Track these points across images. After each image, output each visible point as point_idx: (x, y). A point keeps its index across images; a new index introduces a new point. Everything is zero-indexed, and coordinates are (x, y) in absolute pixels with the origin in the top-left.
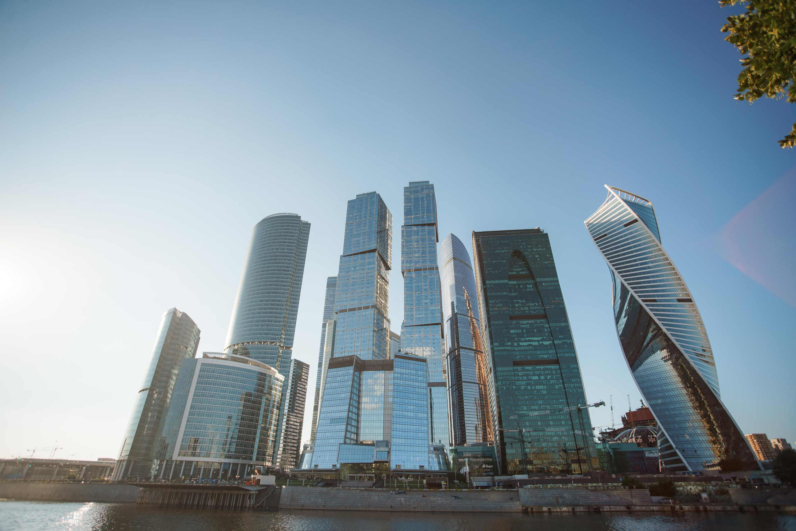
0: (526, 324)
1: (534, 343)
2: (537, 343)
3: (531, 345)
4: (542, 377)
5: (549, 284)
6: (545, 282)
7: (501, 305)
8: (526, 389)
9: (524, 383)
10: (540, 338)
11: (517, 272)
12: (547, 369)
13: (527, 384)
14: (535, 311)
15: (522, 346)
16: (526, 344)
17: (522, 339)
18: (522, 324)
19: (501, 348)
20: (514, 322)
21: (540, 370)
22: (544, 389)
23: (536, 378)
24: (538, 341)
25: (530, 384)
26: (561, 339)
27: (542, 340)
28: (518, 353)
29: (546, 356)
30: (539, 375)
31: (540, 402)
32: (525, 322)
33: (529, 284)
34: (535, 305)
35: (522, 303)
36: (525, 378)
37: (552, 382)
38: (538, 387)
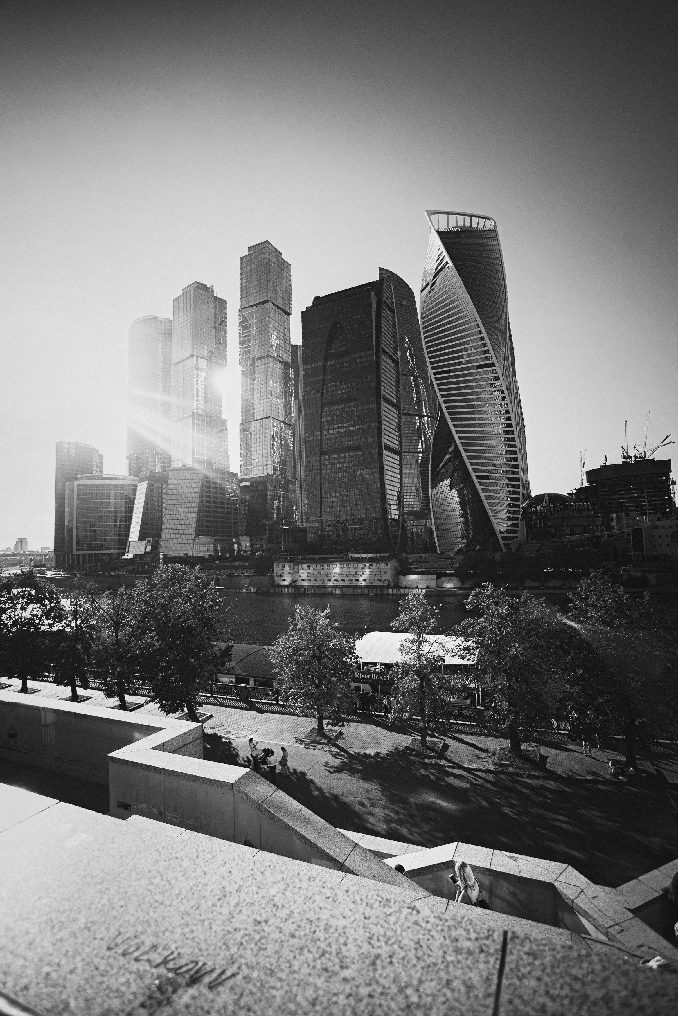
0: (337, 410)
1: (341, 430)
2: (344, 430)
3: (339, 432)
4: (346, 465)
5: (363, 360)
6: (360, 357)
7: (314, 392)
8: (330, 477)
9: (328, 472)
10: (347, 424)
11: (336, 349)
12: (351, 456)
13: (331, 473)
14: (346, 393)
15: (330, 434)
16: (334, 431)
17: (331, 427)
18: (334, 410)
19: (311, 439)
20: (326, 410)
21: (345, 457)
22: (346, 476)
23: (340, 466)
24: (346, 427)
25: (335, 473)
26: (367, 423)
27: (350, 426)
28: (326, 442)
29: (351, 443)
30: (343, 463)
31: (341, 489)
32: (335, 408)
33: (347, 362)
34: (348, 387)
35: (336, 386)
36: (330, 467)
37: (353, 469)
38: (340, 475)
